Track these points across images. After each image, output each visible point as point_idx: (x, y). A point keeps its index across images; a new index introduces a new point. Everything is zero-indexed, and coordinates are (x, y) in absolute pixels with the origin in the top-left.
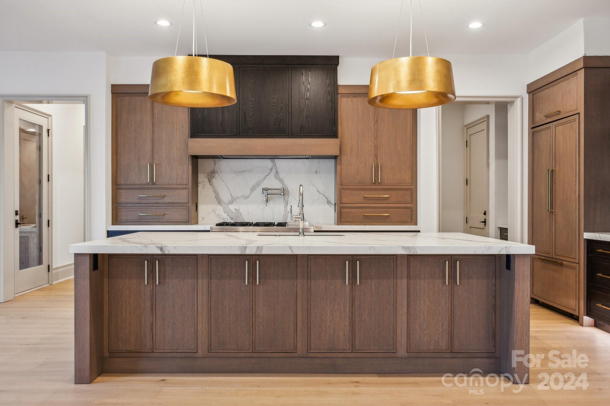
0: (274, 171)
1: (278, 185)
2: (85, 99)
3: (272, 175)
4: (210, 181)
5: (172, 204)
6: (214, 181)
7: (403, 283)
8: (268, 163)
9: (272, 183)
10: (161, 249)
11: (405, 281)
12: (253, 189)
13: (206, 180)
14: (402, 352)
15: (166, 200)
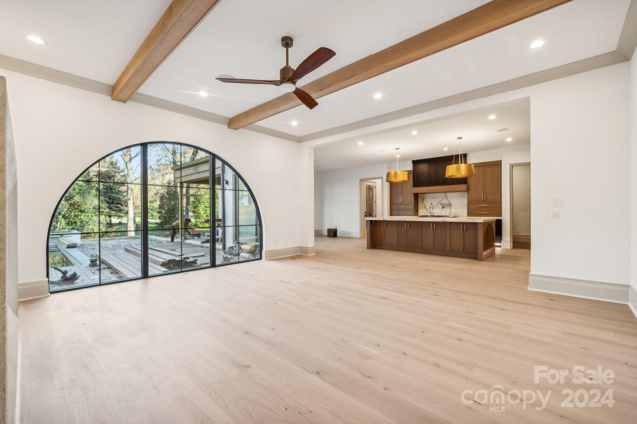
0: (446, 197)
1: (447, 202)
2: (381, 178)
3: (445, 198)
4: (422, 201)
5: (408, 209)
6: (424, 201)
7: (448, 231)
8: (444, 194)
9: (445, 201)
10: (384, 219)
11: (449, 230)
12: (438, 204)
13: (421, 201)
14: (448, 250)
15: (406, 208)
